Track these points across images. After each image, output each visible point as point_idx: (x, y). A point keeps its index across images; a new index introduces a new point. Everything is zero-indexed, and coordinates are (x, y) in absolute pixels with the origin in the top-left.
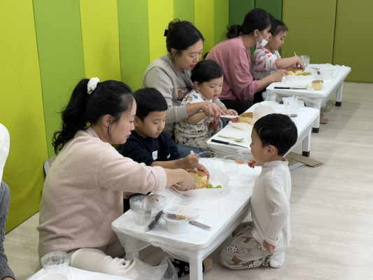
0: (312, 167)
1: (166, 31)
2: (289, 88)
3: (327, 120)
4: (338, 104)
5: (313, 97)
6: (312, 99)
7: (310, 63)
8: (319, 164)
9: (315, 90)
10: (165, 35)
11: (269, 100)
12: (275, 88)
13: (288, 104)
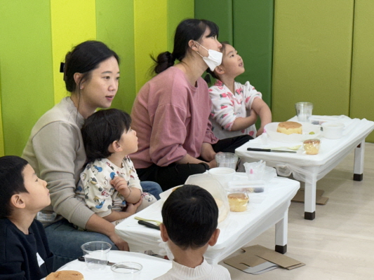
0: (286, 268)
1: (62, 64)
2: (269, 151)
3: (328, 200)
4: (358, 178)
5: (302, 164)
6: (303, 167)
7: (313, 114)
8: (298, 265)
9: (307, 154)
10: (61, 71)
11: (225, 166)
12: (249, 149)
13: (251, 172)
